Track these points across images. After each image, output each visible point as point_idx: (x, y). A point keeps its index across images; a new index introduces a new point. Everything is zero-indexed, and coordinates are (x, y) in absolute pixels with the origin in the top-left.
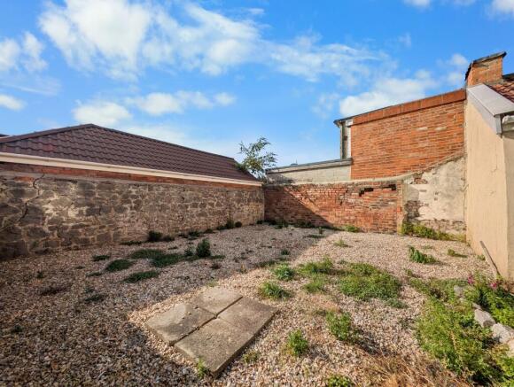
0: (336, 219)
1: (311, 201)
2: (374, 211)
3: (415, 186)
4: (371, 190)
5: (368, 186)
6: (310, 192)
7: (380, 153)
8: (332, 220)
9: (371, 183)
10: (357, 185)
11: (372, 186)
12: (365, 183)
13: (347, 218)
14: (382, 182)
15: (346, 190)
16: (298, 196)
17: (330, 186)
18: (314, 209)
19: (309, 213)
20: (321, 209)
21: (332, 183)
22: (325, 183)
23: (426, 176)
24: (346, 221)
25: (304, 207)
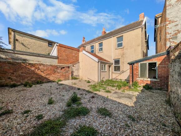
0: (53, 78)
1: (41, 71)
2: (65, 74)
3: (73, 68)
4: (64, 68)
5: (63, 67)
6: (41, 67)
7: (66, 58)
8: (51, 78)
9: (64, 66)
10: (61, 66)
11: (65, 67)
12: (63, 66)
13: (57, 77)
14: (67, 66)
15: (57, 67)
16: (33, 69)
17: (51, 65)
18: (43, 75)
19: (40, 77)
20: (47, 75)
21: (52, 64)
22: (49, 64)
23: (75, 65)
24: (57, 78)
25: (37, 74)
